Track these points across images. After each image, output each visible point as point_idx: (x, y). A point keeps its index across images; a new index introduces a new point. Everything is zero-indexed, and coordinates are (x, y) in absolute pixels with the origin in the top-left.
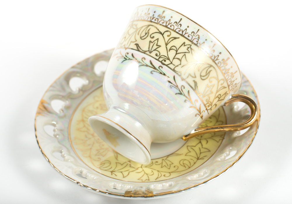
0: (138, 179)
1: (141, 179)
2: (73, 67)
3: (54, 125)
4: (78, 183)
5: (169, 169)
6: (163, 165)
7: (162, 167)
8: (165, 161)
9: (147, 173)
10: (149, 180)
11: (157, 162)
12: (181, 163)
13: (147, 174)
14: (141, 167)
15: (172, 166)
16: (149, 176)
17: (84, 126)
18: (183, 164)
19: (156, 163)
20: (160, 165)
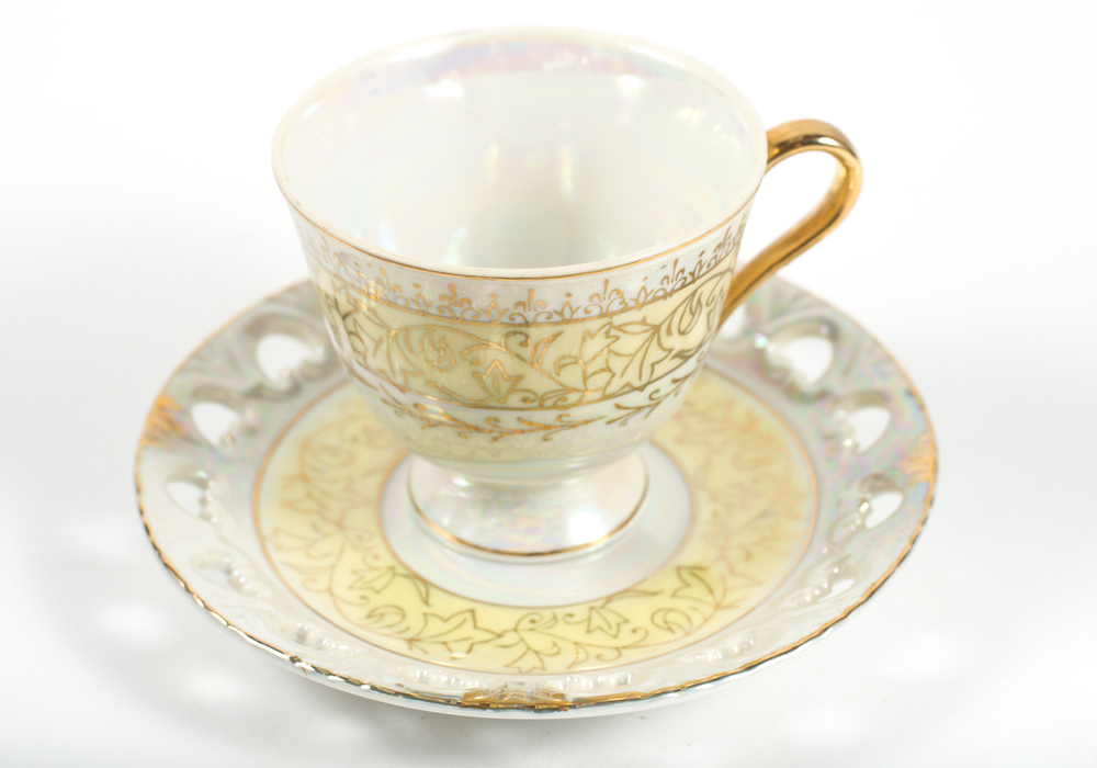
0: (507, 666)
1: (518, 664)
2: (272, 299)
3: (202, 484)
4: (294, 660)
5: (616, 637)
6: (593, 625)
7: (588, 631)
8: (598, 613)
9: (536, 648)
10: (544, 669)
11: (570, 615)
12: (659, 619)
13: (536, 652)
14: (515, 630)
15: (626, 629)
16: (544, 658)
17: (309, 496)
18: (666, 622)
19: (569, 619)
20: (584, 626)
